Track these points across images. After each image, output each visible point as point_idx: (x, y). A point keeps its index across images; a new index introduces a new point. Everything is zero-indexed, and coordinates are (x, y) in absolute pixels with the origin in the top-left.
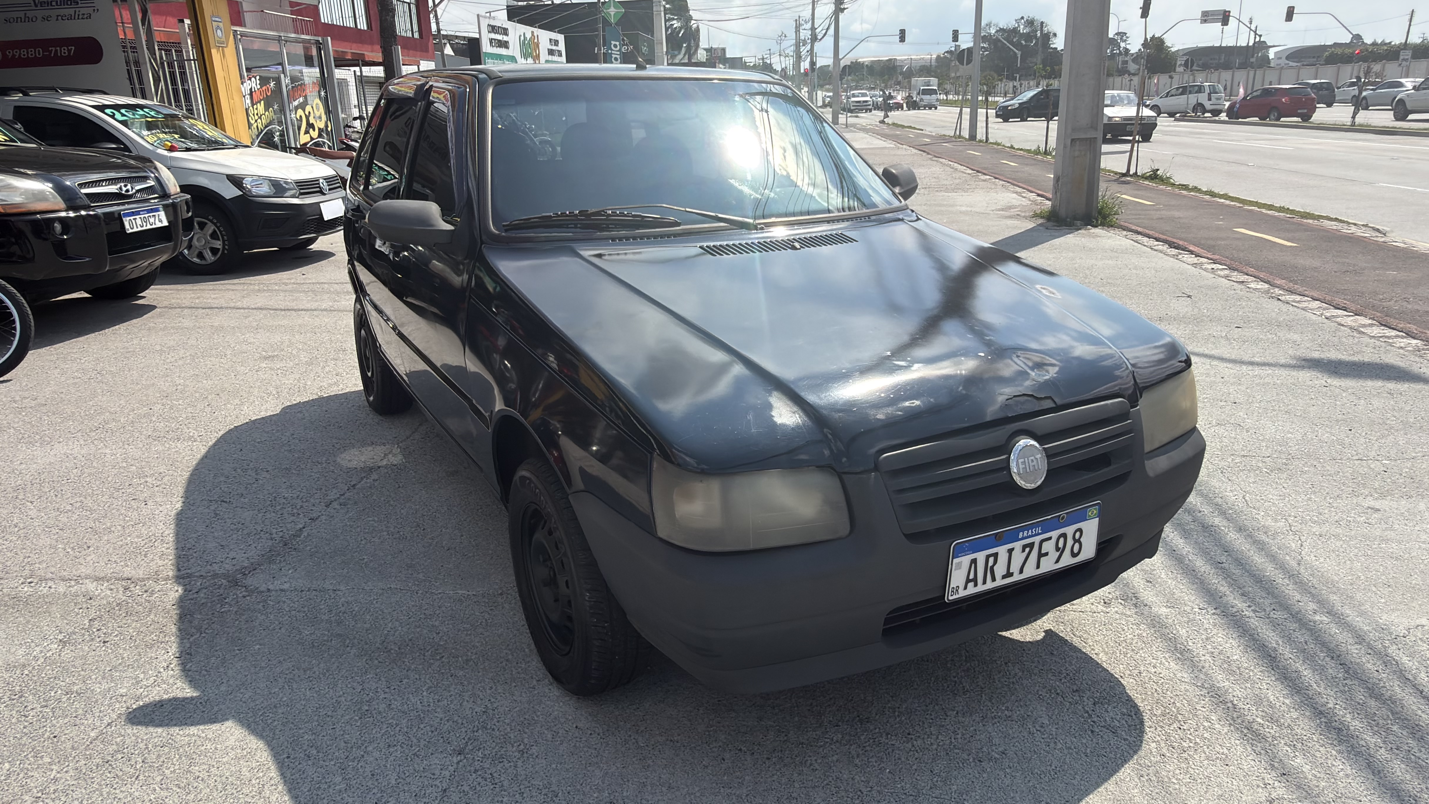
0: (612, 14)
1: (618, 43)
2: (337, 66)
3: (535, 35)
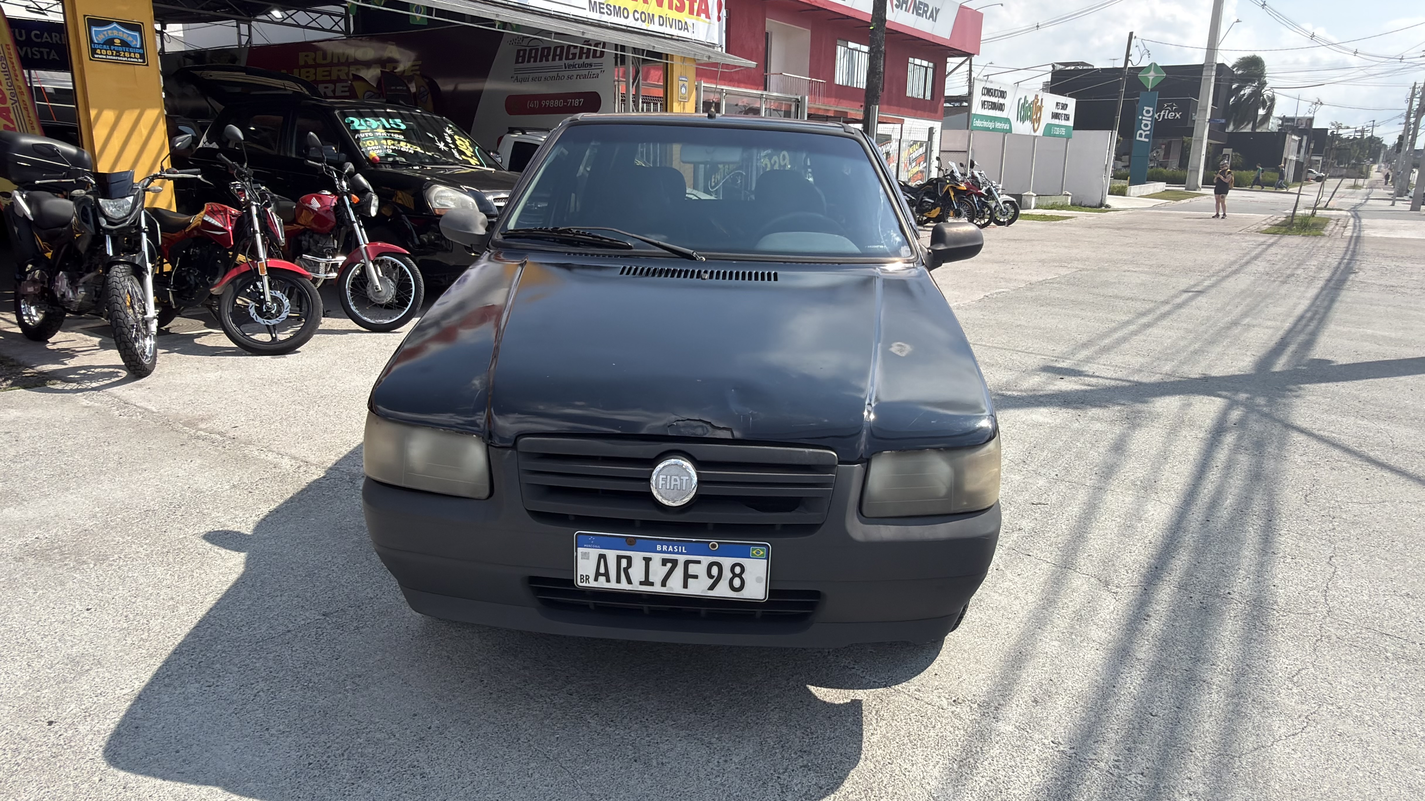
1: (1151, 109)
3: (1040, 98)
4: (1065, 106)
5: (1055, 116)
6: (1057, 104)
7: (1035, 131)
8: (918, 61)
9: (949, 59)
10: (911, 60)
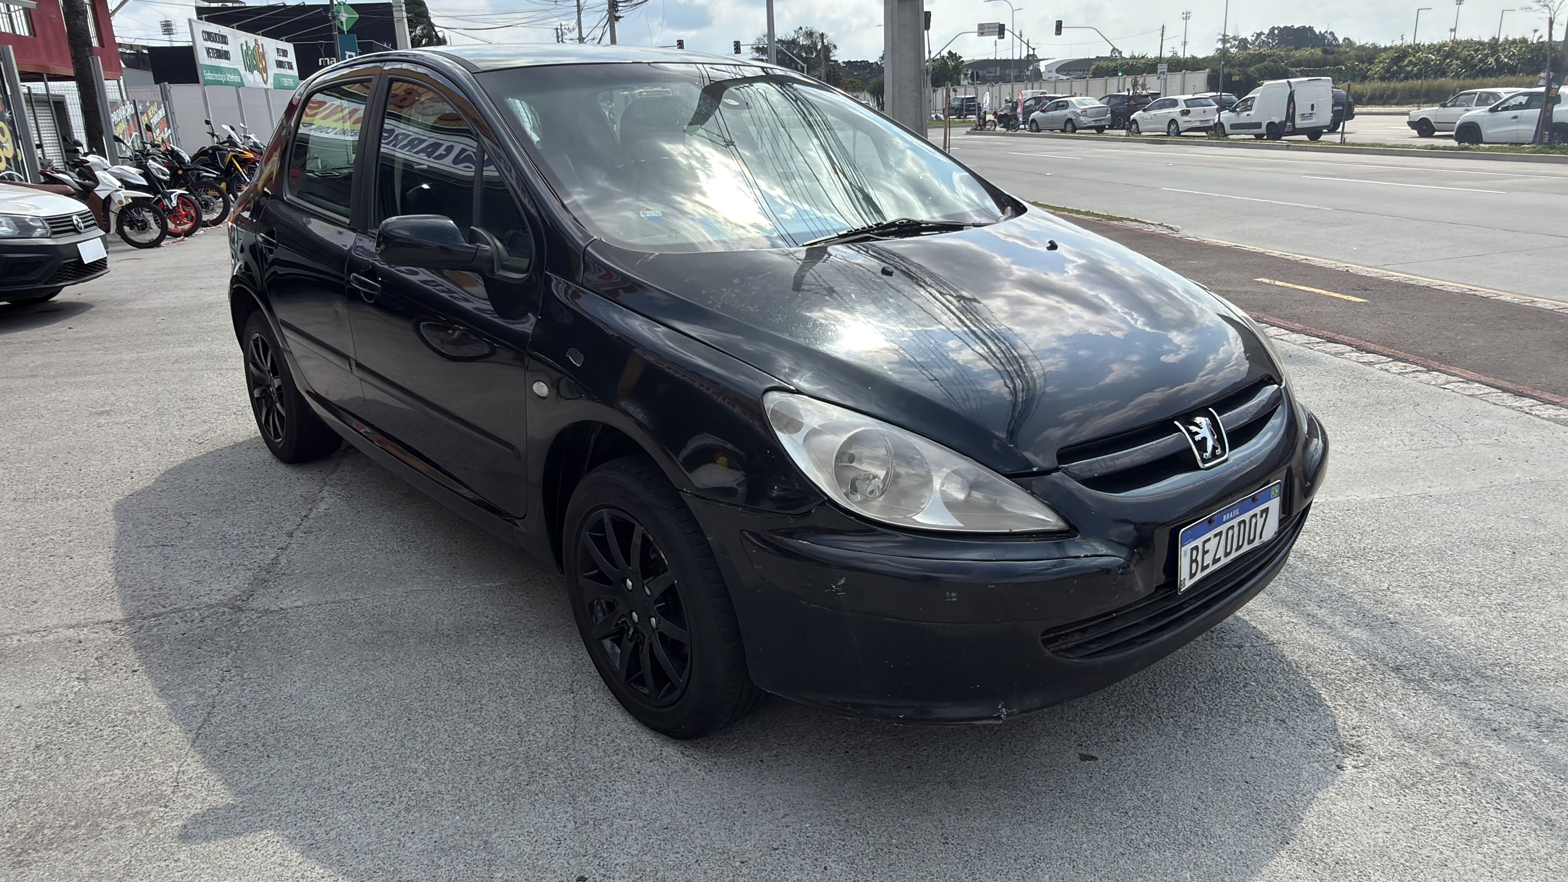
0: (343, 17)
1: (353, 54)
3: (260, 44)
4: (285, 53)
5: (280, 64)
6: (278, 49)
7: (266, 82)
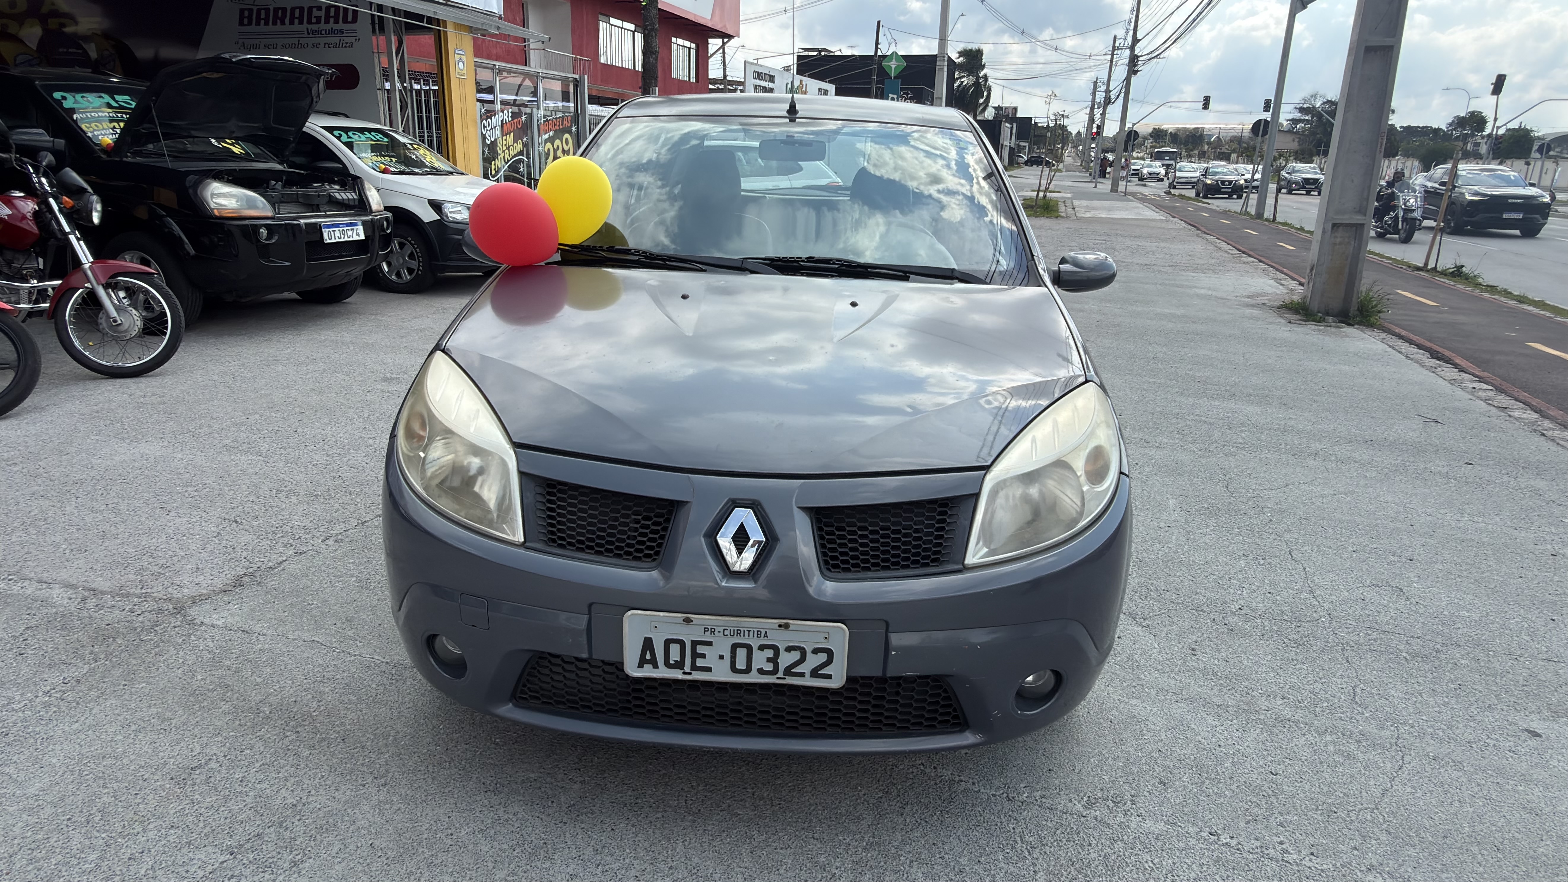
0: (893, 66)
2: (589, 103)
3: (804, 83)
4: (826, 92)
6: (820, 89)
8: (680, 41)
9: (710, 41)
10: (674, 40)
